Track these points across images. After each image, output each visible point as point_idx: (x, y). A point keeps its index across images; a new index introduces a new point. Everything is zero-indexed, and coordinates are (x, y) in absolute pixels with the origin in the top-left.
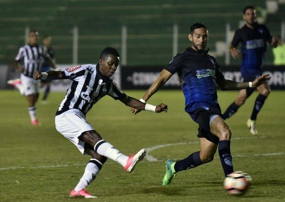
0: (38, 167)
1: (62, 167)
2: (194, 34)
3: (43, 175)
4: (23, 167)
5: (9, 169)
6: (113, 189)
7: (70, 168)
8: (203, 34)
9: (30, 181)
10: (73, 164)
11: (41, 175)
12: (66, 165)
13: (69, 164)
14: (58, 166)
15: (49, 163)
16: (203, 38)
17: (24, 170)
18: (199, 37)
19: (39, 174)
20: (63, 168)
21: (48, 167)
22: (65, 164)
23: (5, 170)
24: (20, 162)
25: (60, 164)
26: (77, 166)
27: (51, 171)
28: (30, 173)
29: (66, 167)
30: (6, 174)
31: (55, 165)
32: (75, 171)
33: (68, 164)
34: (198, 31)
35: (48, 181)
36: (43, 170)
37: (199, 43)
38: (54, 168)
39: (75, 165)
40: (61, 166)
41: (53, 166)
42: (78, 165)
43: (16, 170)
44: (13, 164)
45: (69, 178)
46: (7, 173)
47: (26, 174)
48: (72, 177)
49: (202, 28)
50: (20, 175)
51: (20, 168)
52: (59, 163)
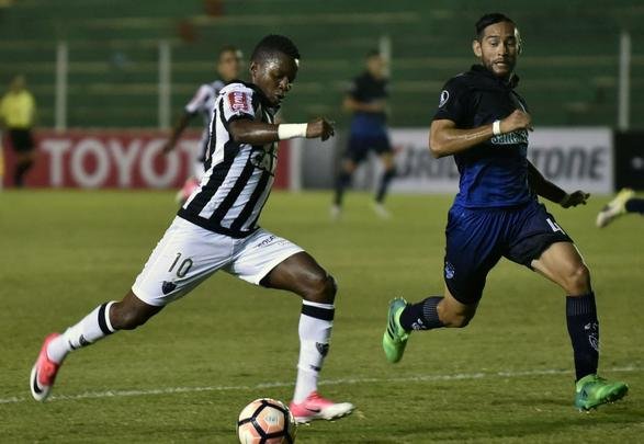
0: (411, 379)
1: (471, 379)
2: (484, 39)
3: (422, 399)
4: (374, 380)
5: (340, 384)
6: (594, 435)
7: (489, 382)
8: (504, 36)
9: (392, 414)
10: (496, 373)
11: (416, 399)
12: (480, 375)
13: (487, 373)
14: (460, 376)
15: (436, 368)
16: (505, 44)
17: (377, 386)
18: (496, 44)
19: (413, 396)
20: (471, 383)
21: (435, 378)
22: (476, 373)
23: (330, 385)
24: (366, 367)
25: (464, 373)
26: (505, 377)
27: (443, 388)
28: (391, 394)
29: (478, 379)
30: (333, 395)
31: (451, 375)
32: (502, 391)
33: (482, 372)
34: (494, 30)
35: (436, 413)
36: (422, 386)
37: (497, 57)
38: (449, 381)
39: (501, 374)
40: (468, 376)
41: (448, 377)
42: (508, 375)
43: (357, 385)
44: (348, 372)
45: (486, 406)
46: (335, 392)
47: (381, 397)
48: (494, 403)
49: (502, 24)
50: (366, 397)
51: (365, 380)
52: (463, 369)
